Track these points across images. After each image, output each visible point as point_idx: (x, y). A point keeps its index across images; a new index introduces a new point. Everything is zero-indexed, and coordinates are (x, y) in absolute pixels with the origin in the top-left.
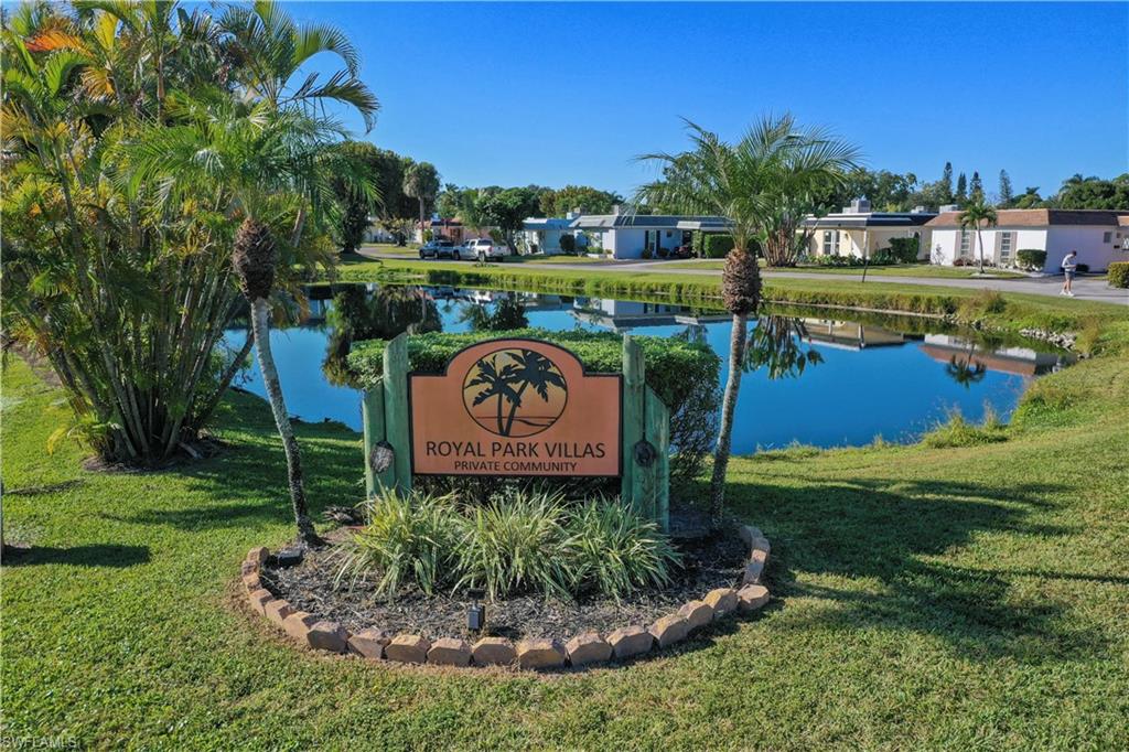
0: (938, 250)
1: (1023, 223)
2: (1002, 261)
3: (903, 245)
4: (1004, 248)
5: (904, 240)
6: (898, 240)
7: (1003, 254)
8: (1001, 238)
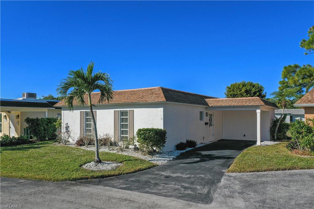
0: (67, 128)
1: (141, 101)
2: (122, 139)
3: (38, 125)
4: (122, 126)
5: (37, 119)
6: (33, 120)
7: (122, 132)
8: (119, 117)
